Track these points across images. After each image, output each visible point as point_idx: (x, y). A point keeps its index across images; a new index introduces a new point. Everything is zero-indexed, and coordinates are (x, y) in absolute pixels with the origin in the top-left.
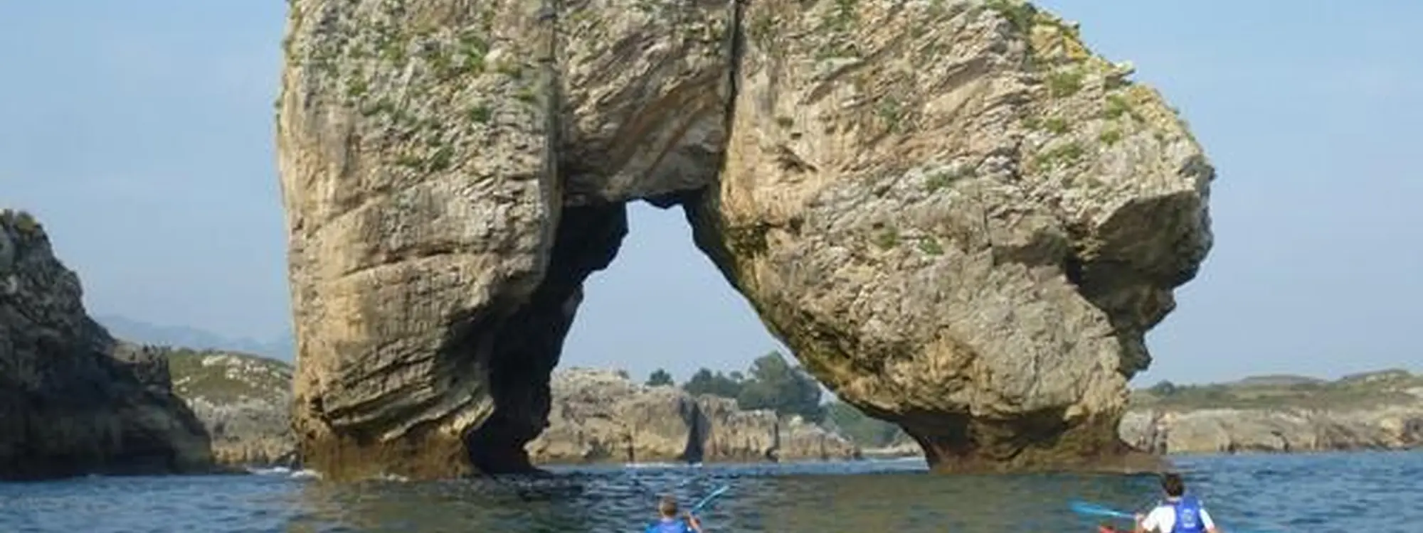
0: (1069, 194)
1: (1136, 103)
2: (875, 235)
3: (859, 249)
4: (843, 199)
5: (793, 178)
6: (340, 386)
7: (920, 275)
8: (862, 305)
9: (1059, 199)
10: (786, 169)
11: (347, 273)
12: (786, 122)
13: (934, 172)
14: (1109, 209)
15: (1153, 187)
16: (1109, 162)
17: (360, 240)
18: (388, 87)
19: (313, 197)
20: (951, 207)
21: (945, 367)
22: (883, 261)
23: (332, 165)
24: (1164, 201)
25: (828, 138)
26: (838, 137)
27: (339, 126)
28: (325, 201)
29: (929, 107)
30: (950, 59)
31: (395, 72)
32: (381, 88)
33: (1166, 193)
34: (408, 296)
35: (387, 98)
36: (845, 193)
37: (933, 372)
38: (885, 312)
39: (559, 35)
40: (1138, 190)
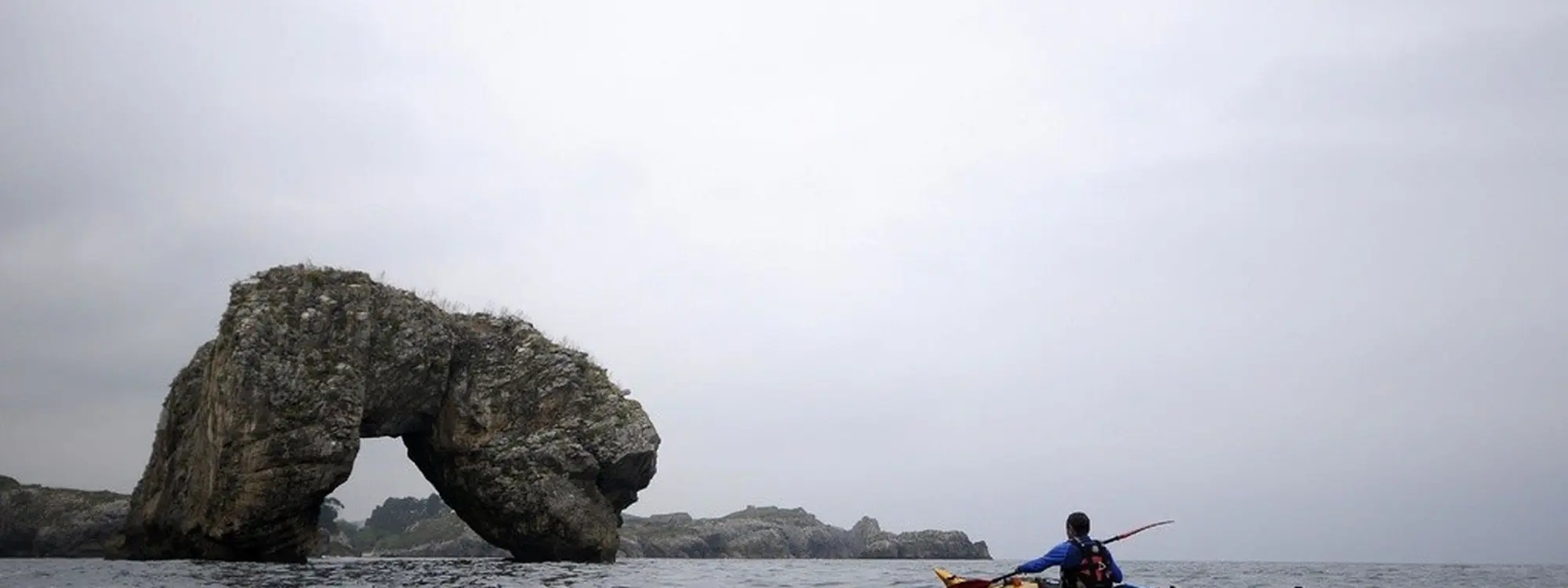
0: (602, 449)
1: (631, 409)
2: (515, 463)
3: (506, 469)
4: (500, 445)
5: (473, 431)
6: (247, 528)
7: (536, 483)
8: (506, 496)
9: (597, 451)
10: (470, 427)
11: (257, 471)
12: (475, 407)
13: (544, 435)
14: (619, 456)
15: (637, 448)
16: (620, 436)
17: (266, 455)
18: (287, 378)
19: (242, 431)
20: (553, 453)
21: (545, 527)
22: (518, 475)
23: (255, 416)
24: (641, 454)
25: (493, 415)
26: (499, 415)
27: (260, 397)
28: (249, 433)
29: (541, 405)
30: (555, 384)
31: (291, 371)
32: (283, 378)
33: (643, 451)
34: (289, 484)
35: (287, 384)
36: (502, 442)
37: (538, 528)
38: (518, 499)
39: (372, 358)
40: (632, 449)
